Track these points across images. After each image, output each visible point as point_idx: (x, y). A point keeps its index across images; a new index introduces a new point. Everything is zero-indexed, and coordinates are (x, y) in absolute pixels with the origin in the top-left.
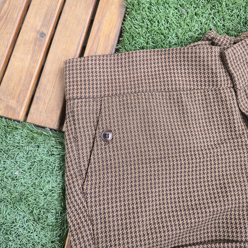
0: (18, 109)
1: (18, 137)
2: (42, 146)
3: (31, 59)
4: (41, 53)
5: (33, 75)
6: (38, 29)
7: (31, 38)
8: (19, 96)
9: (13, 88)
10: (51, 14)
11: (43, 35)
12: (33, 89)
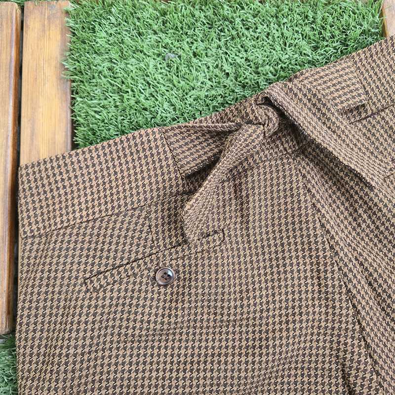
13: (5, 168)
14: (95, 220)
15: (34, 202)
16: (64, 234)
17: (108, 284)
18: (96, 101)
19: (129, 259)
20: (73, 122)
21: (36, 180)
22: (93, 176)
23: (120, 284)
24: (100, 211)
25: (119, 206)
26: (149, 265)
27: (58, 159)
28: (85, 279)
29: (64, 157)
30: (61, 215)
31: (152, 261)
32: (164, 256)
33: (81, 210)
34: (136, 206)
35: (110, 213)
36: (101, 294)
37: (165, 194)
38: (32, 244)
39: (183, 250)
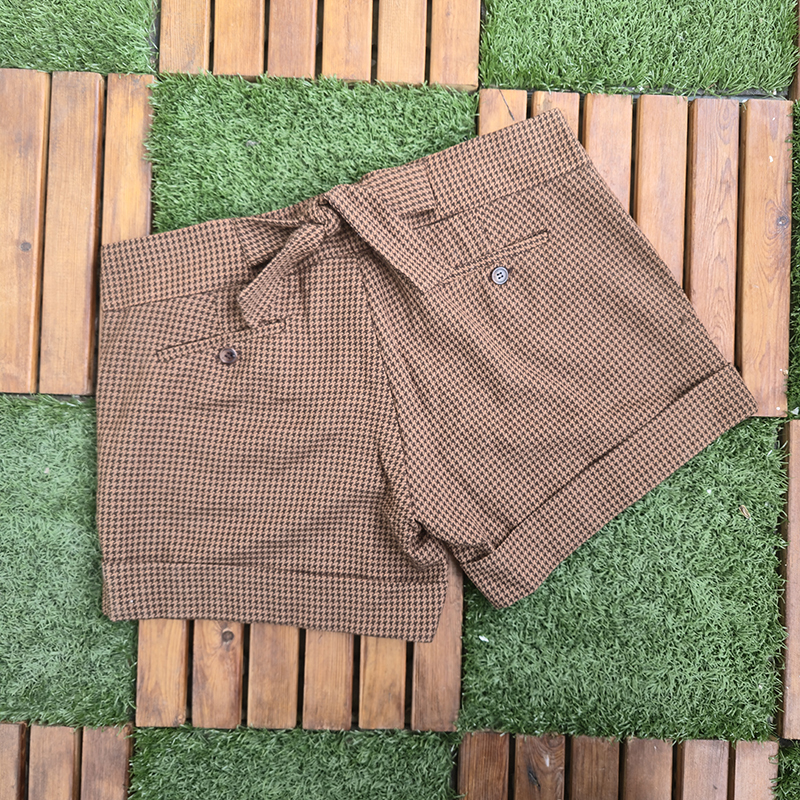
0: (22, 377)
1: (34, 419)
2: (72, 424)
3: (20, 292)
4: (31, 277)
5: (29, 317)
6: (16, 237)
7: (9, 256)
8: (17, 356)
9: (6, 346)
10: (30, 206)
11: (26, 246)
12: (36, 339)
13: (88, 245)
14: (167, 300)
15: (114, 279)
16: (140, 311)
17: (177, 357)
18: (175, 186)
19: (196, 337)
20: (153, 205)
21: (116, 260)
22: (168, 260)
23: (187, 358)
24: (173, 292)
25: (190, 289)
26: (215, 345)
27: (136, 242)
28: (157, 351)
29: (142, 241)
30: (139, 293)
31: (217, 341)
32: (228, 338)
33: (156, 290)
34: (204, 290)
35: (181, 295)
36: (170, 365)
37: (231, 282)
38: (112, 317)
39: (246, 334)
